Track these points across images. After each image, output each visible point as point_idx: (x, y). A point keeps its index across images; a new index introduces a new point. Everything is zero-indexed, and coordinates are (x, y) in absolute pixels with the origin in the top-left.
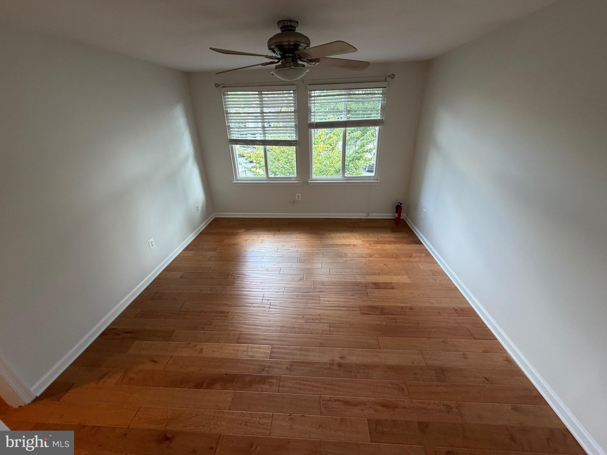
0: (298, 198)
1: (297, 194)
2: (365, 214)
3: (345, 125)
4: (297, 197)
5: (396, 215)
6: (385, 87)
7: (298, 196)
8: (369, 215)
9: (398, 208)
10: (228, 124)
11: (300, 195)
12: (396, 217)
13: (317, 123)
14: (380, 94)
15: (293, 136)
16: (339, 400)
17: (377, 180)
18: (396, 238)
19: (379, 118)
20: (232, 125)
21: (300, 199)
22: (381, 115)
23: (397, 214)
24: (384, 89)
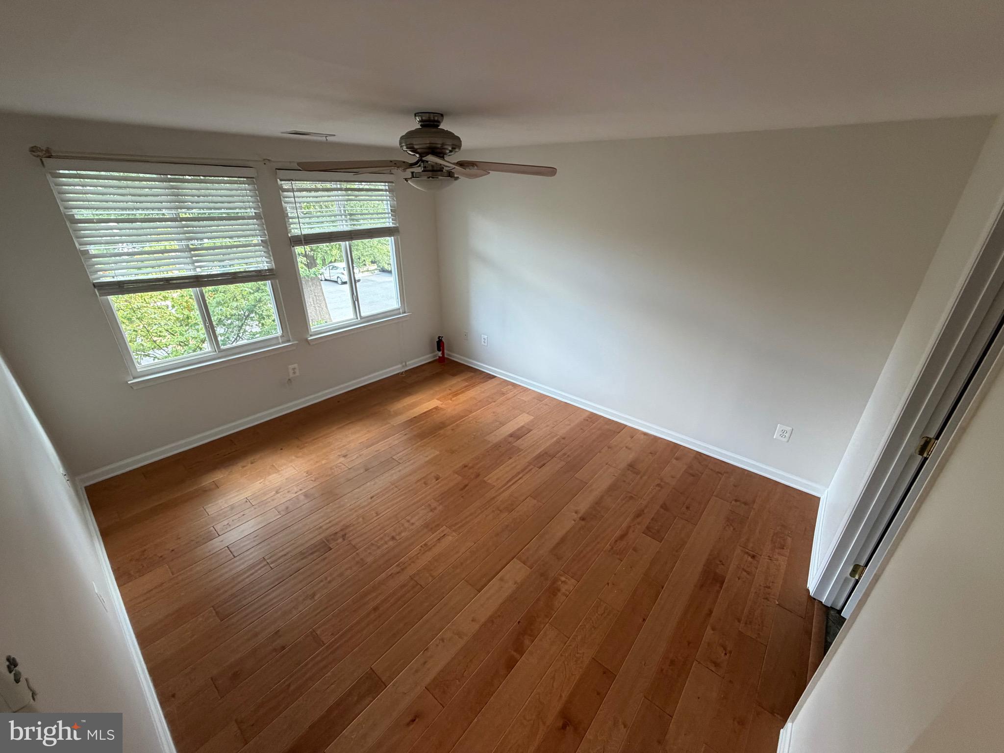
0: (294, 373)
1: (290, 366)
2: (400, 366)
3: (350, 237)
4: (291, 372)
5: (440, 354)
6: (392, 182)
7: (294, 369)
8: (406, 365)
9: (440, 345)
10: (83, 248)
11: (296, 365)
12: (439, 357)
13: (305, 235)
14: (386, 190)
15: (262, 263)
16: (616, 541)
17: (405, 313)
18: (466, 380)
19: (391, 225)
20: (93, 250)
21: (298, 374)
22: (392, 220)
23: (441, 352)
24: (390, 184)
